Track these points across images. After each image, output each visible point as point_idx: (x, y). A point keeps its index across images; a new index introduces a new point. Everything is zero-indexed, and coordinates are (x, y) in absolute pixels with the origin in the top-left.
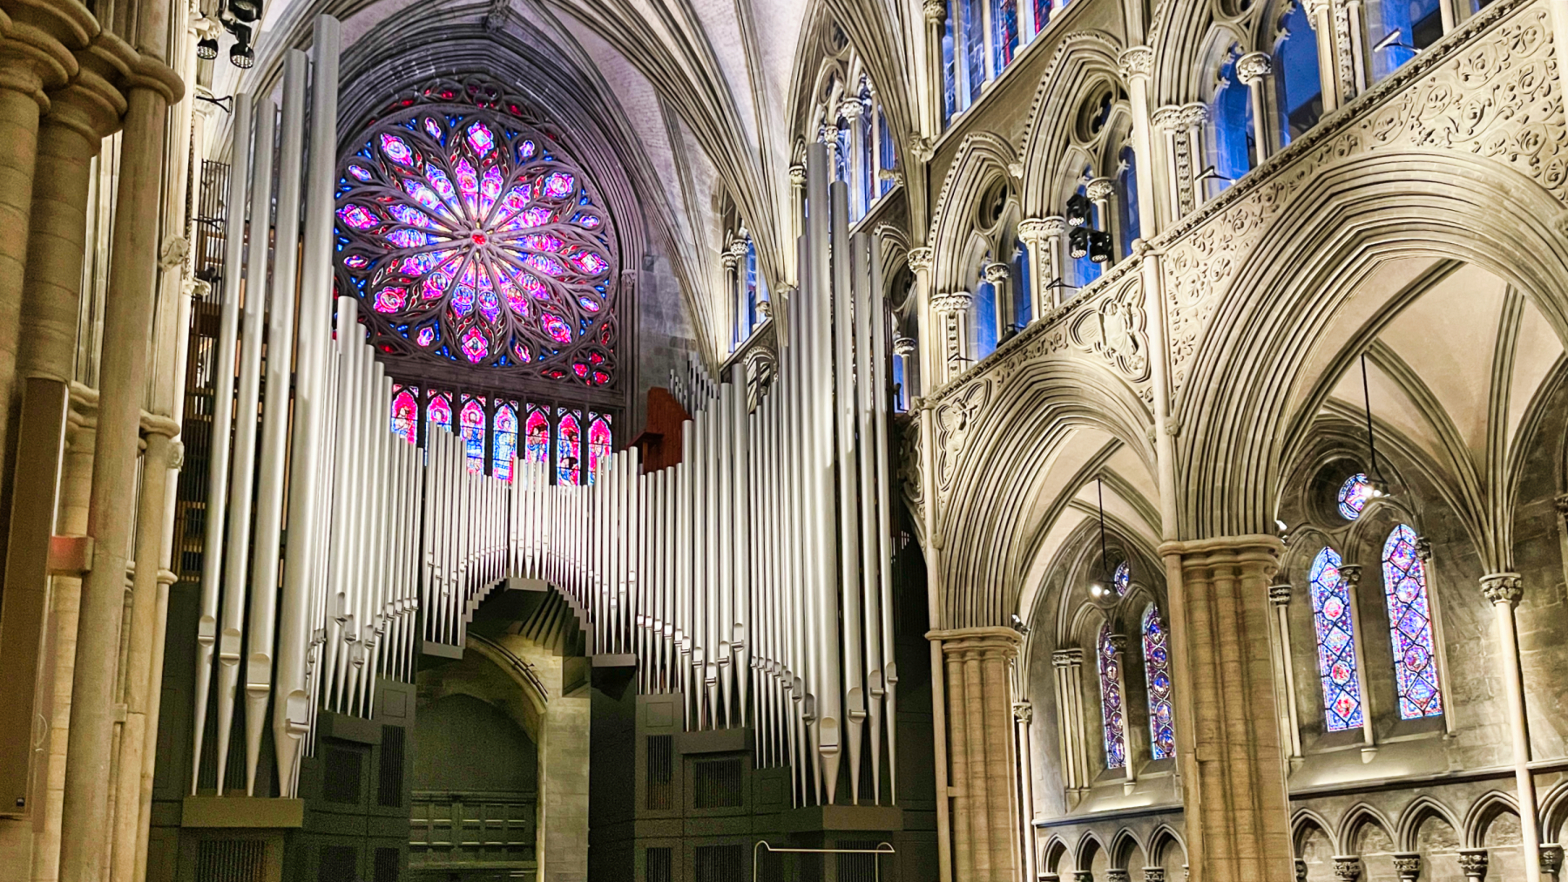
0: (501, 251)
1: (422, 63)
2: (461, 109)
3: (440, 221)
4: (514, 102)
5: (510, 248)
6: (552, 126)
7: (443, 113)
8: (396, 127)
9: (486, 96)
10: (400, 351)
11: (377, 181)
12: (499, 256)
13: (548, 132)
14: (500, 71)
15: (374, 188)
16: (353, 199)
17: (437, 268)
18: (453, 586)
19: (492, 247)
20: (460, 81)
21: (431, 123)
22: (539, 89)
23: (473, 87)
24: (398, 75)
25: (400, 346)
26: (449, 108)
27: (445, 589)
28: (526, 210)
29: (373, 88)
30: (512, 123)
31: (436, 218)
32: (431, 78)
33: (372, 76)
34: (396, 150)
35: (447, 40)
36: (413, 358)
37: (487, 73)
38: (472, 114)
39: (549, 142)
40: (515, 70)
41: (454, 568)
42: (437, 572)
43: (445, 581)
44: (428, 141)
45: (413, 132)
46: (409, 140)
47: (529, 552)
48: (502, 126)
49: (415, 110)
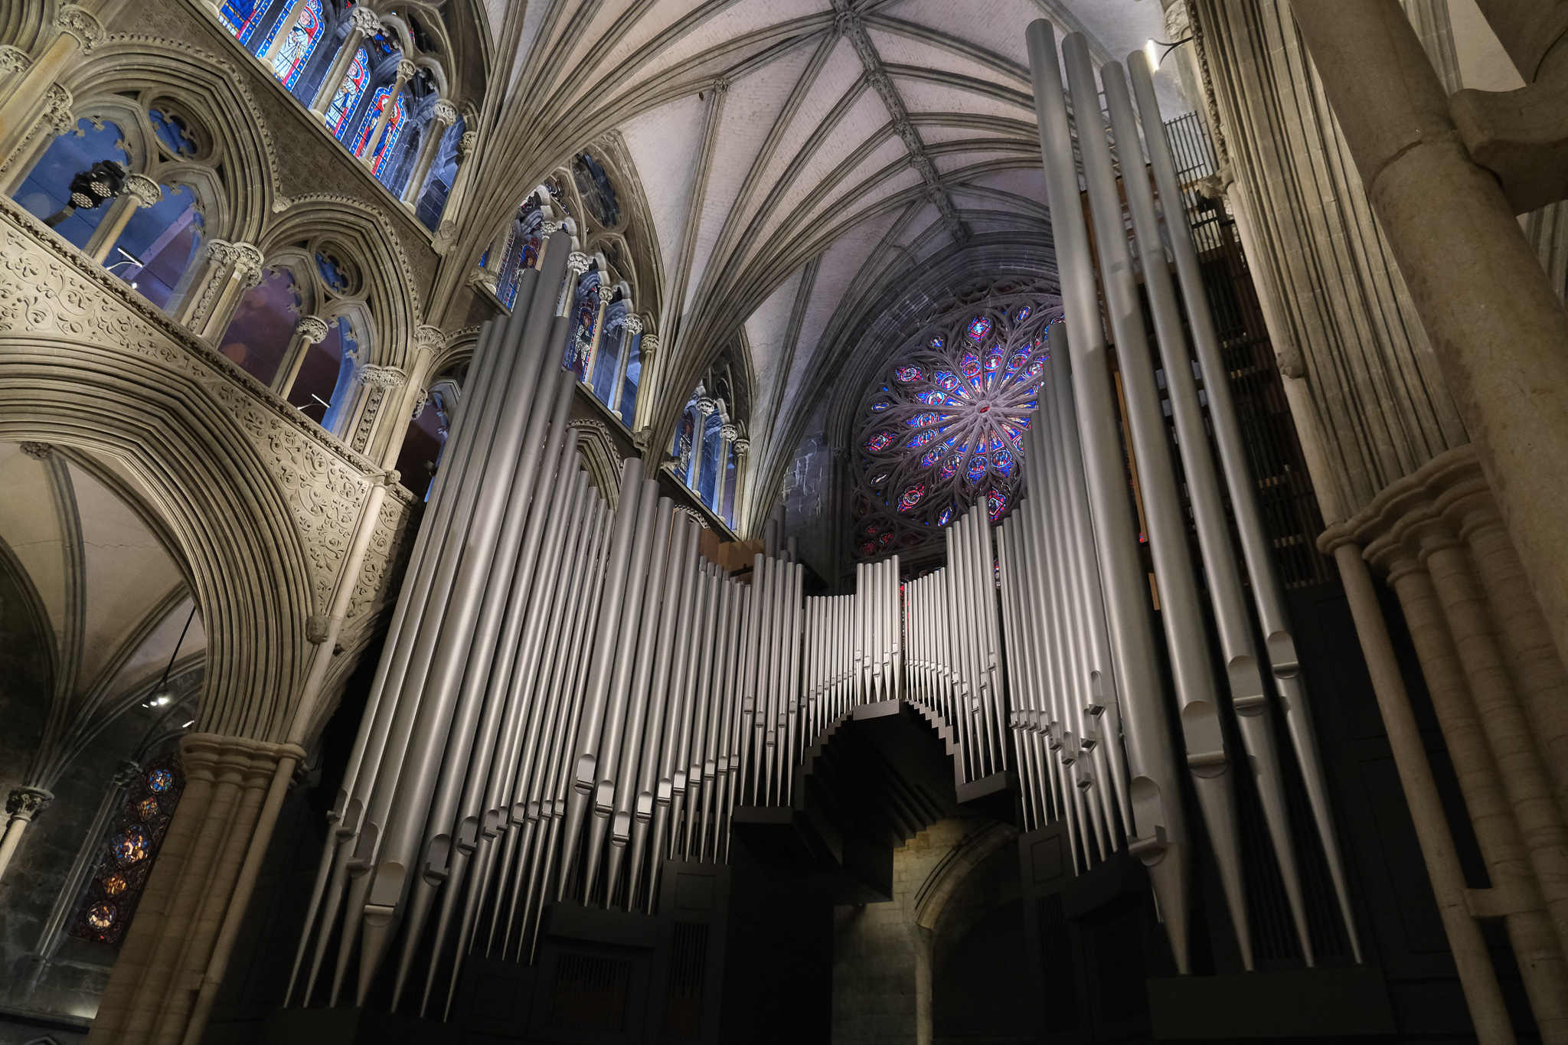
0: (1007, 410)
1: (915, 299)
2: (956, 316)
3: (948, 413)
4: (1005, 284)
5: (1017, 403)
6: (1040, 283)
7: (944, 327)
8: (904, 357)
9: (978, 294)
10: (921, 538)
11: (892, 405)
12: (1006, 416)
13: (1040, 290)
14: (983, 266)
15: (889, 413)
16: (874, 429)
17: (952, 452)
18: (782, 731)
19: (997, 410)
20: (955, 296)
21: (936, 341)
22: (1018, 260)
23: (967, 295)
24: (896, 317)
25: (921, 534)
26: (948, 319)
27: (770, 738)
28: (1029, 365)
29: (878, 337)
30: (1004, 300)
31: (946, 411)
32: (928, 306)
33: (875, 328)
34: (909, 375)
35: (931, 268)
36: (932, 540)
37: (977, 275)
38: (967, 314)
39: (1041, 297)
40: (995, 259)
41: (783, 709)
42: (760, 719)
43: (771, 727)
44: (931, 353)
45: (919, 354)
46: (918, 361)
47: (877, 669)
48: (996, 308)
49: (917, 336)
